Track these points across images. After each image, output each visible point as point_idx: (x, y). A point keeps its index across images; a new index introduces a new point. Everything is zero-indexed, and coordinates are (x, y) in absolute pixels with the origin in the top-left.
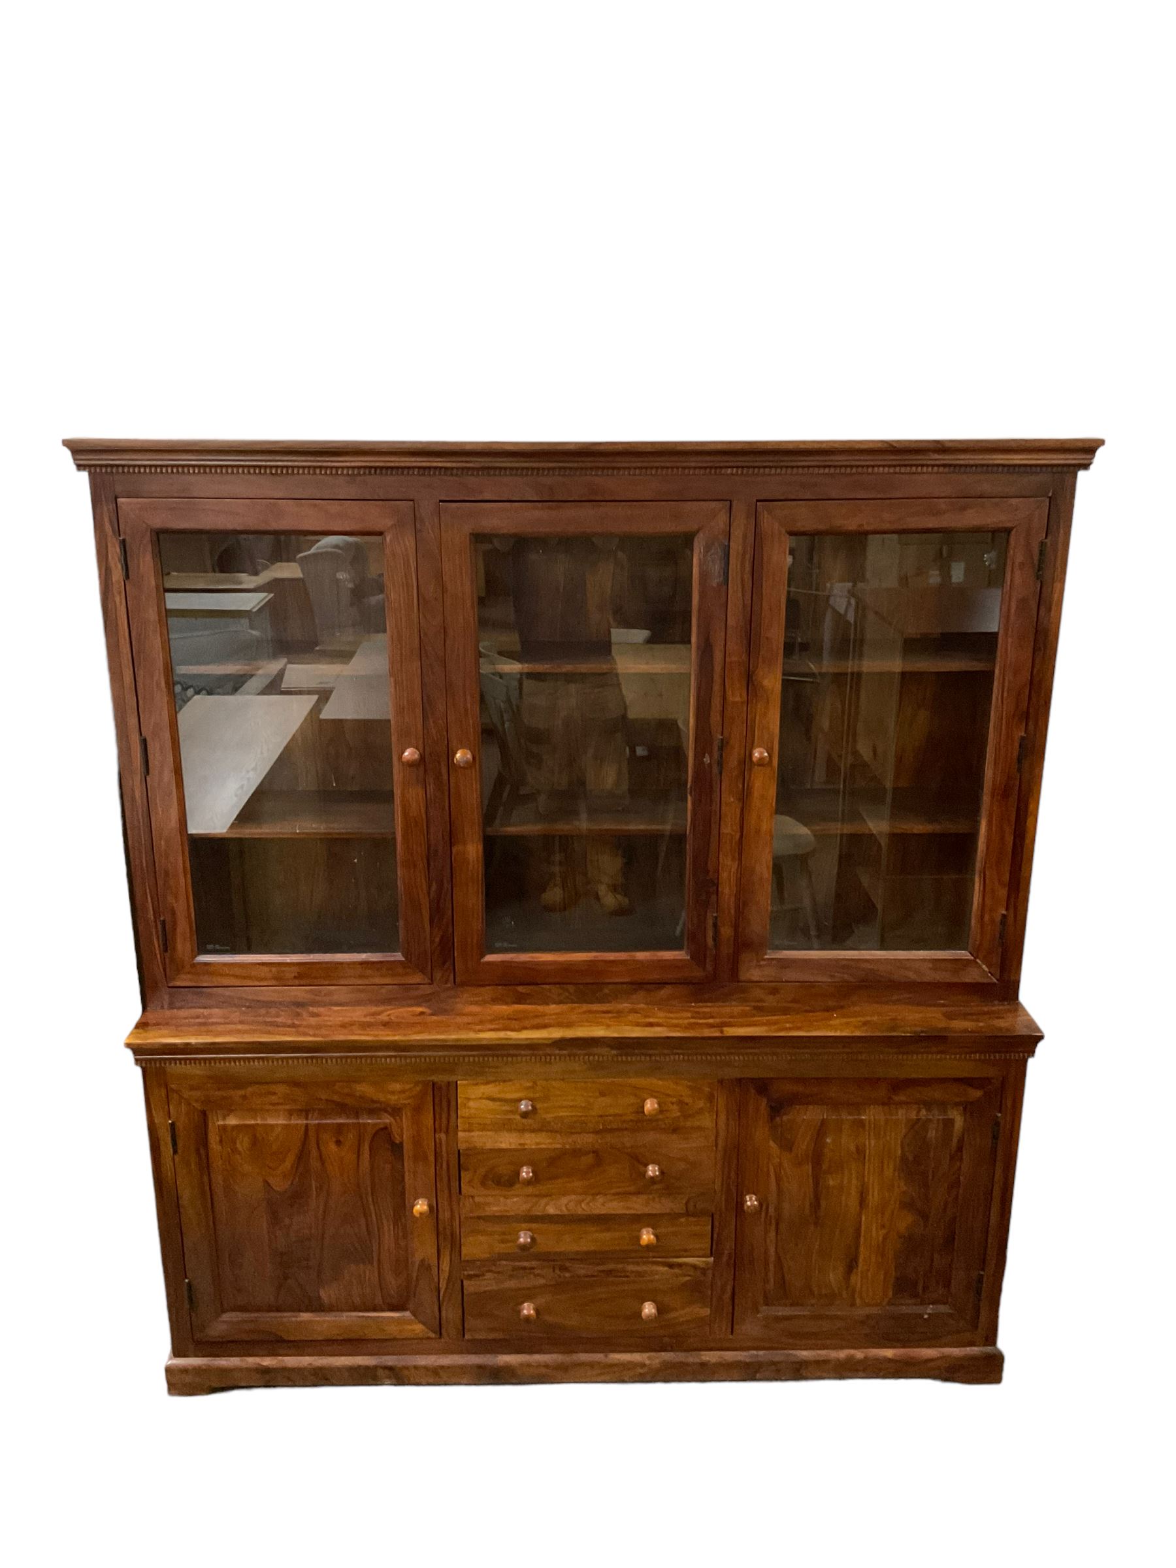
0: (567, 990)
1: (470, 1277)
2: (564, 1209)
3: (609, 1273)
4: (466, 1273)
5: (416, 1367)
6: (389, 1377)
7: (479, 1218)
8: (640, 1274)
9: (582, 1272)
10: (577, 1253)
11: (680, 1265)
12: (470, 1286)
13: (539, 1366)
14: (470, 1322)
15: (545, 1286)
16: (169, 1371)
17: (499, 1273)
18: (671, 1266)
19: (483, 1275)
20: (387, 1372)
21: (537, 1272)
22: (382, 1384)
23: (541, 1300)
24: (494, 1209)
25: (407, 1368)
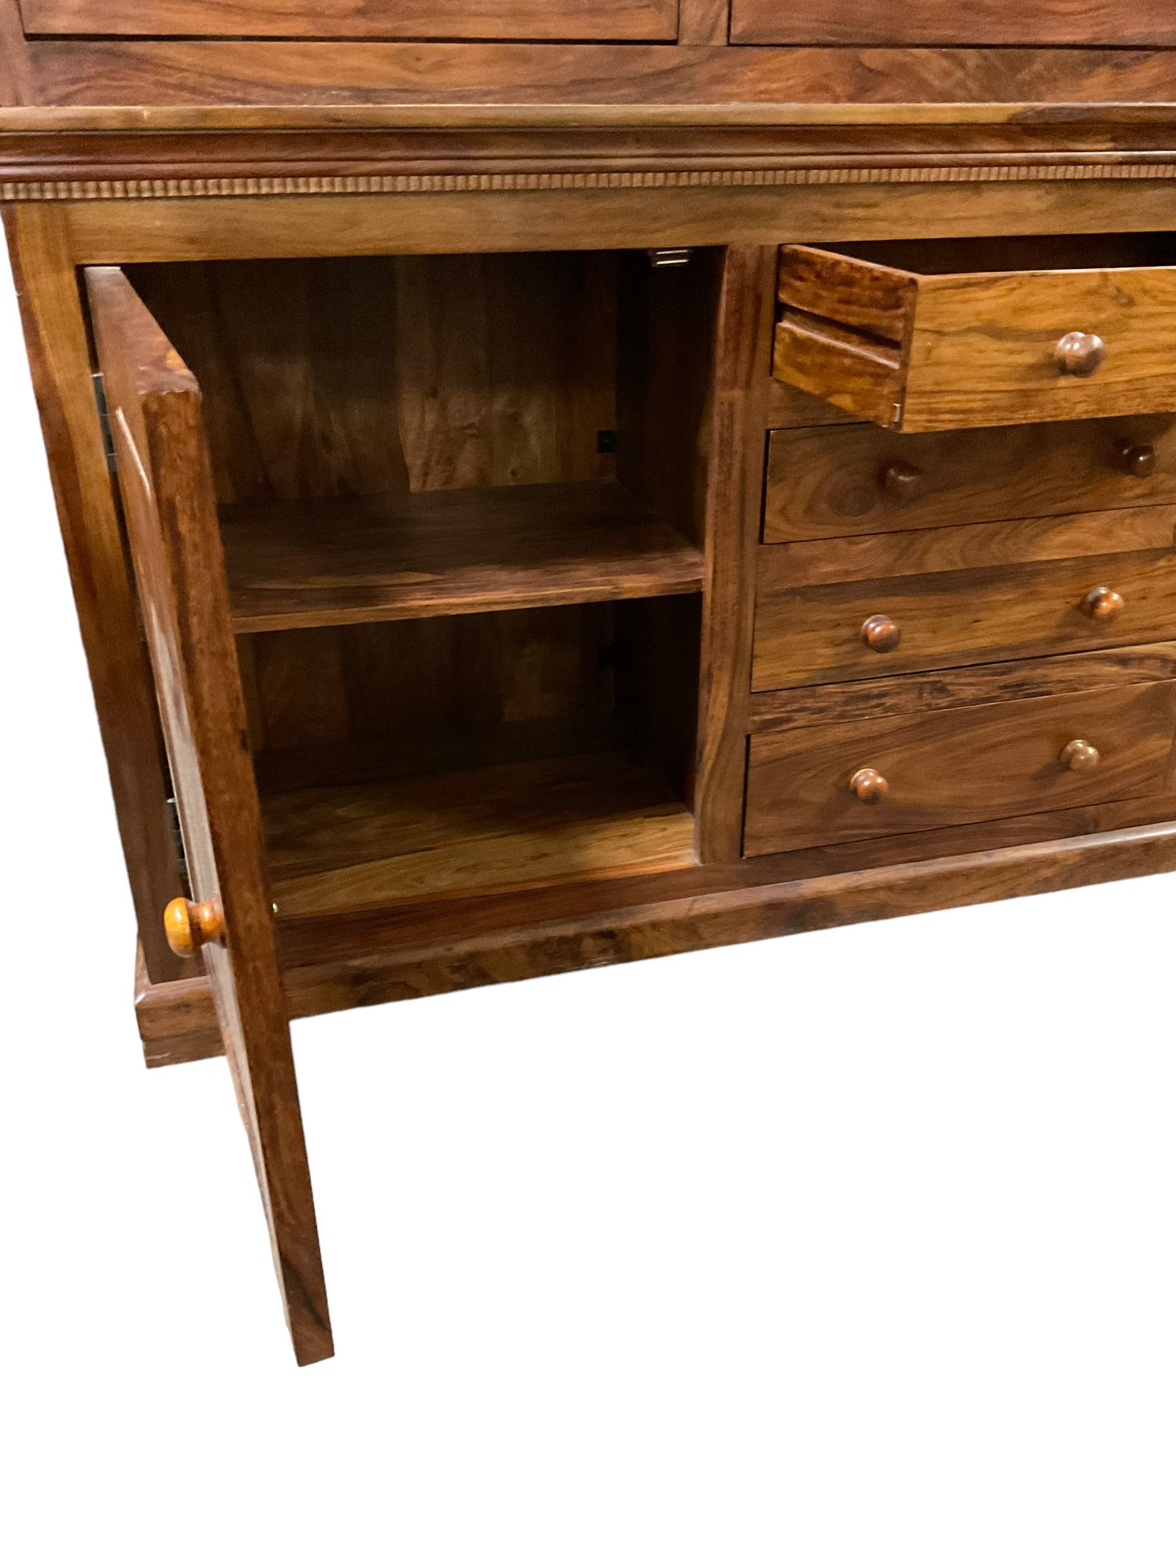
0: (961, 65)
1: (767, 726)
2: (957, 558)
3: (1017, 688)
4: (756, 718)
5: (654, 925)
6: (603, 952)
7: (793, 592)
8: (1070, 685)
9: (969, 693)
10: (966, 654)
11: (1142, 659)
12: (762, 749)
13: (876, 889)
14: (759, 822)
15: (900, 730)
16: (142, 1012)
17: (821, 710)
18: (1123, 661)
19: (789, 720)
20: (604, 943)
21: (889, 701)
22: (590, 965)
23: (890, 759)
24: (826, 571)
25: (637, 929)
